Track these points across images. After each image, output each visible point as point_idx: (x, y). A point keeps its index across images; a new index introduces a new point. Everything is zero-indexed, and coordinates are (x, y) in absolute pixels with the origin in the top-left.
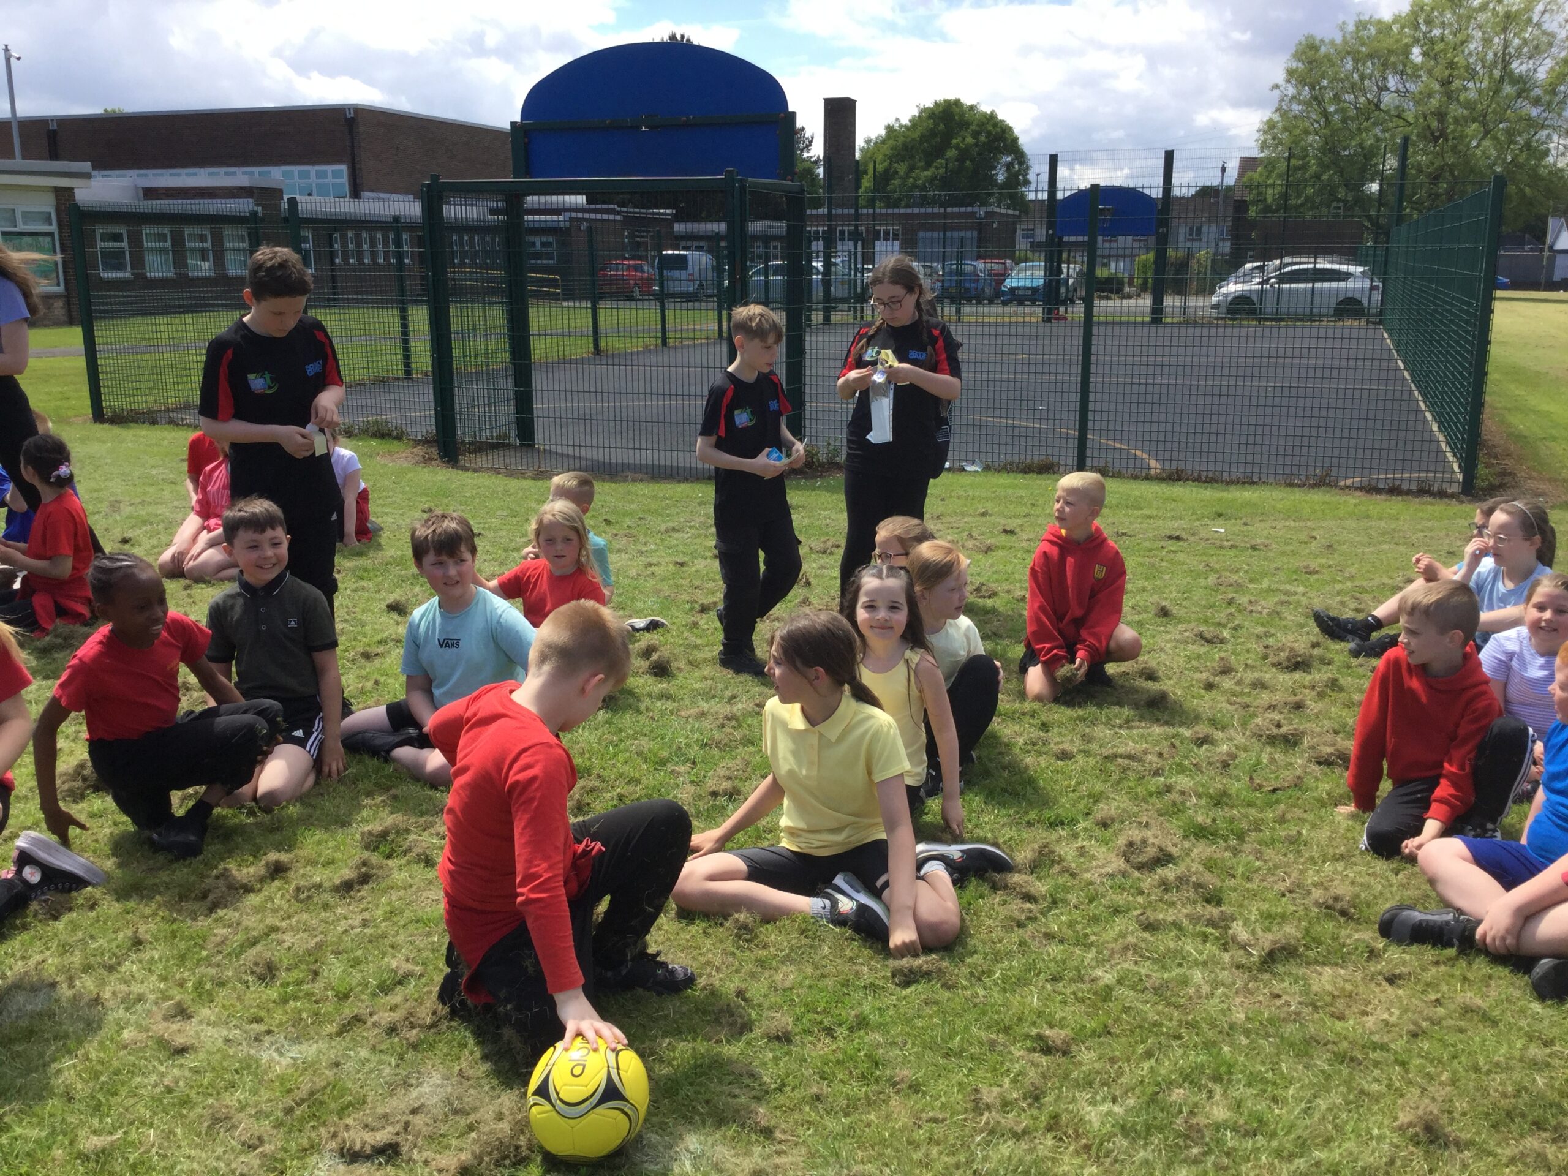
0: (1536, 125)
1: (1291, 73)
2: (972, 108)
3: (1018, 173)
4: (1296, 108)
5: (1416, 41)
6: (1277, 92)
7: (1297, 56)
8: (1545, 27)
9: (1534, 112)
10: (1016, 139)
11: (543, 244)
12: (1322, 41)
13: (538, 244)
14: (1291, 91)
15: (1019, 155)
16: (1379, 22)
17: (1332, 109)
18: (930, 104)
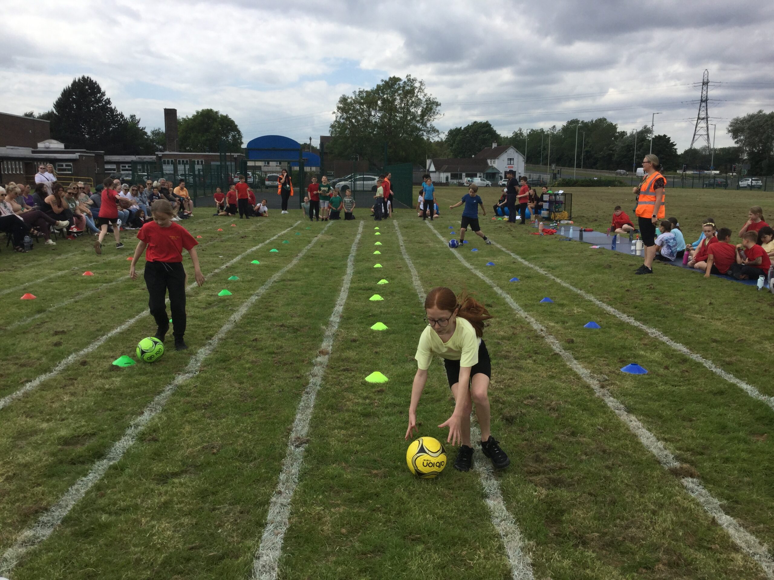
0: (420, 130)
1: (339, 108)
2: (217, 113)
3: (238, 138)
4: (342, 121)
5: (379, 99)
6: (334, 115)
7: (340, 102)
8: (419, 97)
9: (418, 125)
10: (236, 126)
11: (66, 166)
12: (348, 97)
13: (64, 165)
14: (339, 115)
15: (239, 132)
16: (367, 92)
17: (354, 121)
18: (200, 110)
